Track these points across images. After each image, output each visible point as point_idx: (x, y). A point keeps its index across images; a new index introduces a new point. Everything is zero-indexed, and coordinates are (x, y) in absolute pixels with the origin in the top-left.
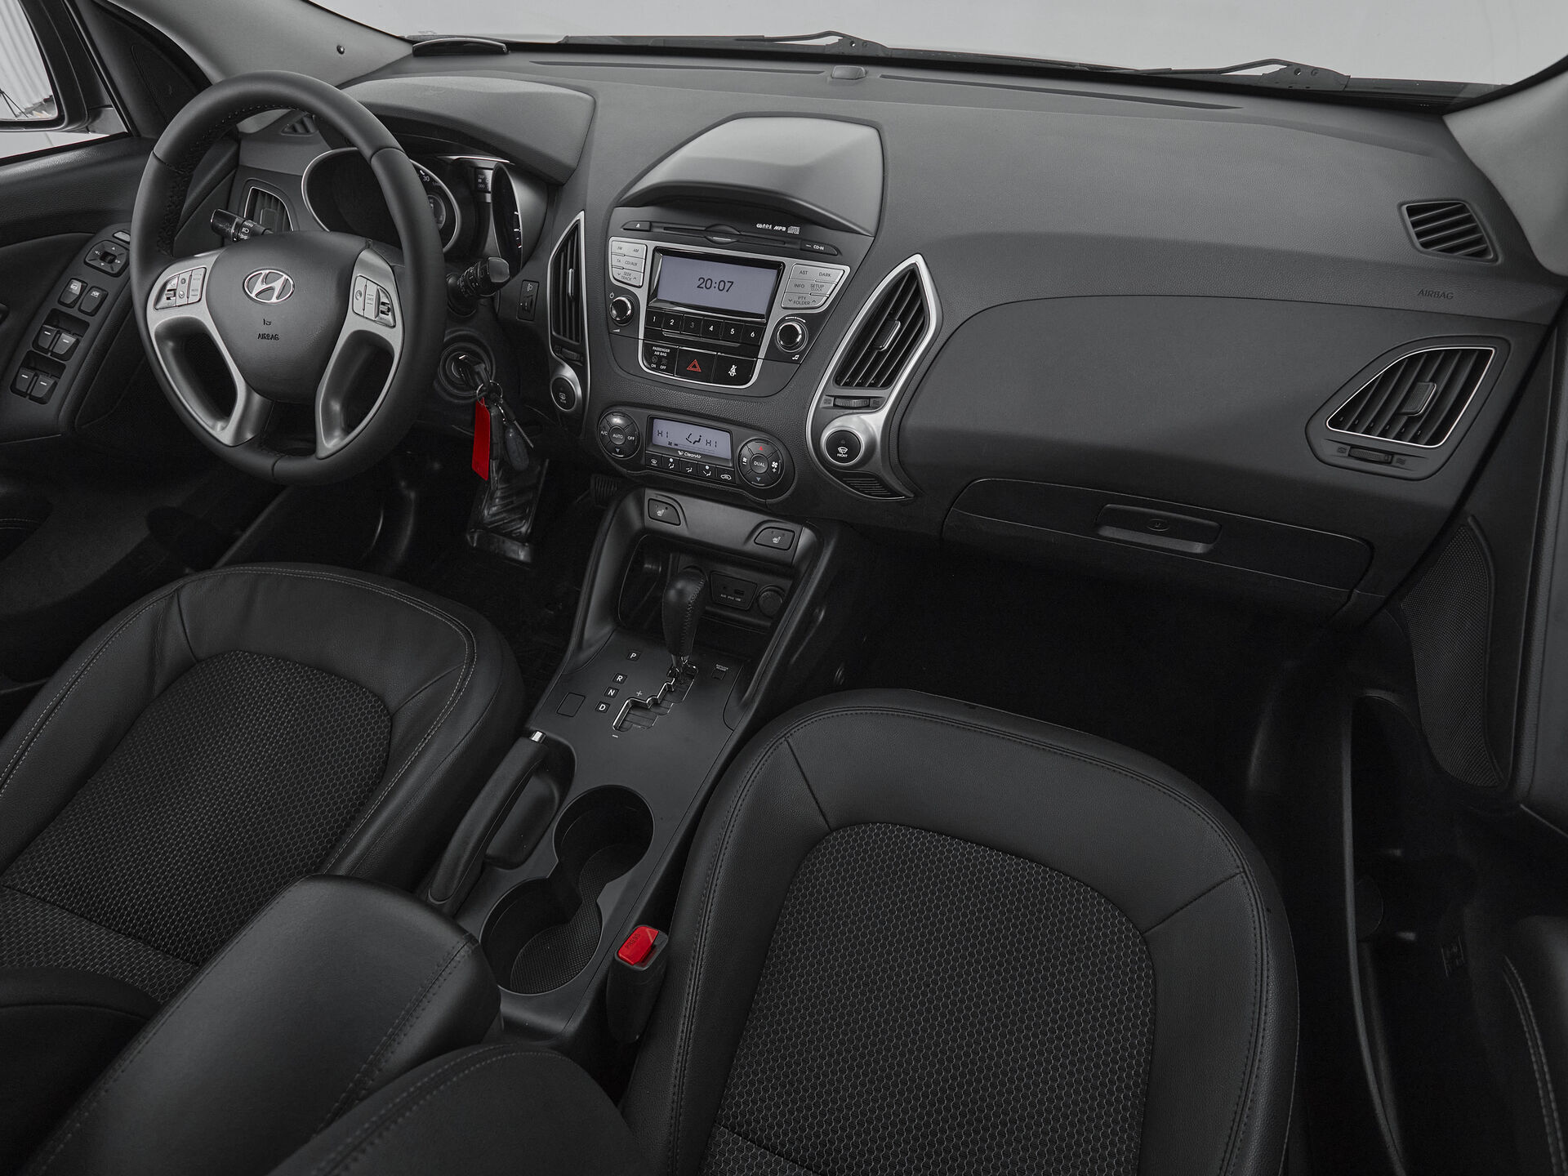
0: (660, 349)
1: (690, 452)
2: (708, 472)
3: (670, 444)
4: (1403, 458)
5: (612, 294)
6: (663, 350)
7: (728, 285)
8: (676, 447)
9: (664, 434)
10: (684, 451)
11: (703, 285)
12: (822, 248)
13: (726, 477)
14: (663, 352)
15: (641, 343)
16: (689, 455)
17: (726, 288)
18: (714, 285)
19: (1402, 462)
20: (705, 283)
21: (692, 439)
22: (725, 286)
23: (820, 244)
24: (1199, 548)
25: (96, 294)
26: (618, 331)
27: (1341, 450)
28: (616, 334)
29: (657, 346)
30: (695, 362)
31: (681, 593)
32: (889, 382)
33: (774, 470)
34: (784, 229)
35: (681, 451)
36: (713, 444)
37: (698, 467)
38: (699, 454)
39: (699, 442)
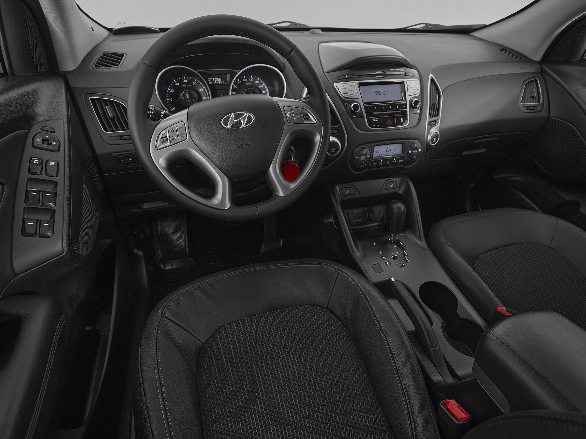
0: (374, 119)
2: (394, 161)
3: (379, 155)
4: (537, 107)
5: (346, 103)
6: (376, 119)
7: (386, 92)
8: (382, 155)
9: (377, 152)
10: (386, 156)
11: (378, 94)
12: (411, 74)
13: (401, 161)
14: (376, 120)
15: (365, 118)
16: (388, 157)
17: (386, 94)
18: (382, 93)
19: (536, 108)
20: (378, 93)
21: (388, 151)
22: (385, 93)
23: (410, 73)
24: (483, 150)
25: (53, 163)
26: (355, 116)
27: (526, 109)
28: (354, 118)
29: (373, 118)
30: (389, 120)
31: (399, 208)
32: (438, 114)
33: (420, 152)
34: (399, 70)
35: (384, 156)
36: (395, 150)
37: (391, 160)
38: (391, 155)
39: (390, 150)
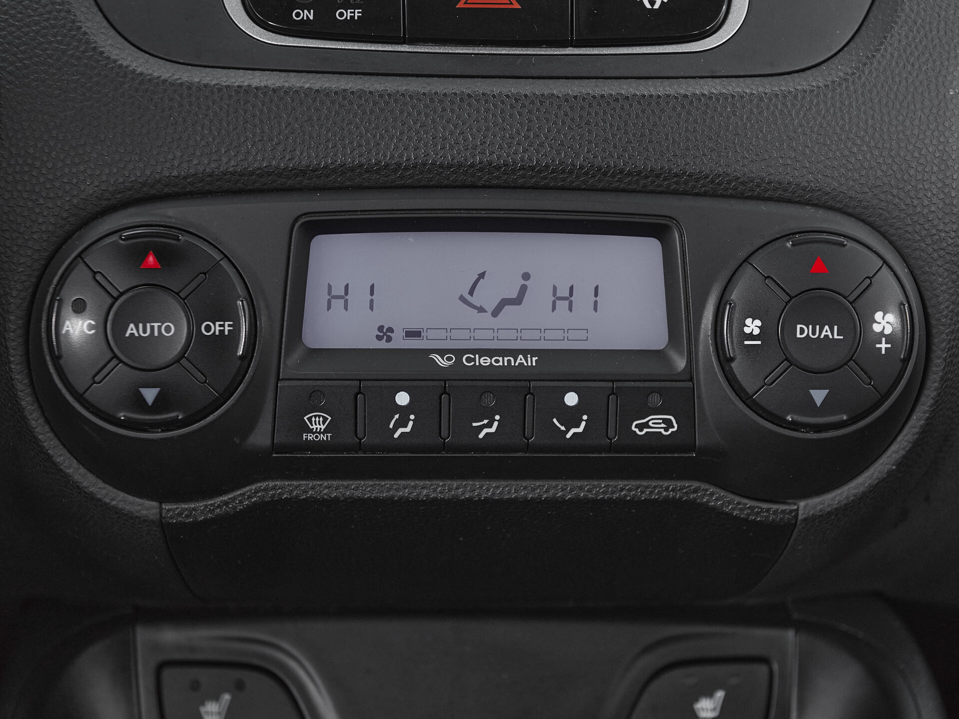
1: (483, 352)
2: (571, 416)
9: (360, 296)
10: (459, 353)
13: (656, 424)
16: (485, 361)
21: (487, 296)
33: (883, 346)
35: (442, 352)
36: (583, 298)
38: (525, 353)
39: (517, 301)
